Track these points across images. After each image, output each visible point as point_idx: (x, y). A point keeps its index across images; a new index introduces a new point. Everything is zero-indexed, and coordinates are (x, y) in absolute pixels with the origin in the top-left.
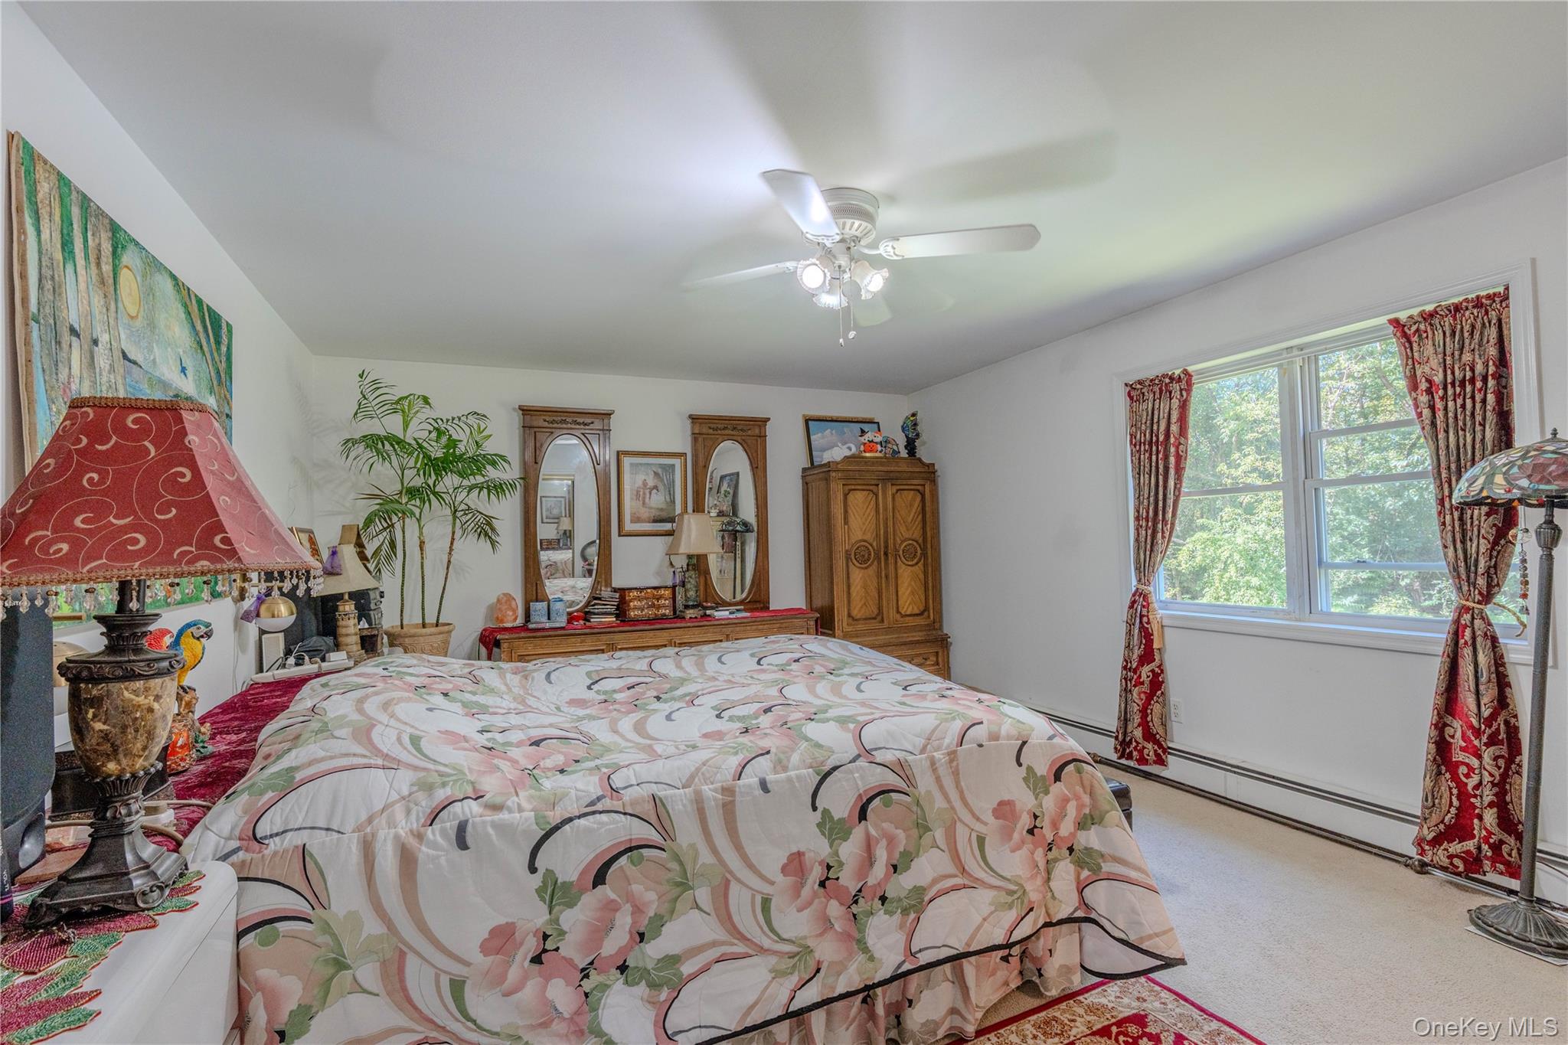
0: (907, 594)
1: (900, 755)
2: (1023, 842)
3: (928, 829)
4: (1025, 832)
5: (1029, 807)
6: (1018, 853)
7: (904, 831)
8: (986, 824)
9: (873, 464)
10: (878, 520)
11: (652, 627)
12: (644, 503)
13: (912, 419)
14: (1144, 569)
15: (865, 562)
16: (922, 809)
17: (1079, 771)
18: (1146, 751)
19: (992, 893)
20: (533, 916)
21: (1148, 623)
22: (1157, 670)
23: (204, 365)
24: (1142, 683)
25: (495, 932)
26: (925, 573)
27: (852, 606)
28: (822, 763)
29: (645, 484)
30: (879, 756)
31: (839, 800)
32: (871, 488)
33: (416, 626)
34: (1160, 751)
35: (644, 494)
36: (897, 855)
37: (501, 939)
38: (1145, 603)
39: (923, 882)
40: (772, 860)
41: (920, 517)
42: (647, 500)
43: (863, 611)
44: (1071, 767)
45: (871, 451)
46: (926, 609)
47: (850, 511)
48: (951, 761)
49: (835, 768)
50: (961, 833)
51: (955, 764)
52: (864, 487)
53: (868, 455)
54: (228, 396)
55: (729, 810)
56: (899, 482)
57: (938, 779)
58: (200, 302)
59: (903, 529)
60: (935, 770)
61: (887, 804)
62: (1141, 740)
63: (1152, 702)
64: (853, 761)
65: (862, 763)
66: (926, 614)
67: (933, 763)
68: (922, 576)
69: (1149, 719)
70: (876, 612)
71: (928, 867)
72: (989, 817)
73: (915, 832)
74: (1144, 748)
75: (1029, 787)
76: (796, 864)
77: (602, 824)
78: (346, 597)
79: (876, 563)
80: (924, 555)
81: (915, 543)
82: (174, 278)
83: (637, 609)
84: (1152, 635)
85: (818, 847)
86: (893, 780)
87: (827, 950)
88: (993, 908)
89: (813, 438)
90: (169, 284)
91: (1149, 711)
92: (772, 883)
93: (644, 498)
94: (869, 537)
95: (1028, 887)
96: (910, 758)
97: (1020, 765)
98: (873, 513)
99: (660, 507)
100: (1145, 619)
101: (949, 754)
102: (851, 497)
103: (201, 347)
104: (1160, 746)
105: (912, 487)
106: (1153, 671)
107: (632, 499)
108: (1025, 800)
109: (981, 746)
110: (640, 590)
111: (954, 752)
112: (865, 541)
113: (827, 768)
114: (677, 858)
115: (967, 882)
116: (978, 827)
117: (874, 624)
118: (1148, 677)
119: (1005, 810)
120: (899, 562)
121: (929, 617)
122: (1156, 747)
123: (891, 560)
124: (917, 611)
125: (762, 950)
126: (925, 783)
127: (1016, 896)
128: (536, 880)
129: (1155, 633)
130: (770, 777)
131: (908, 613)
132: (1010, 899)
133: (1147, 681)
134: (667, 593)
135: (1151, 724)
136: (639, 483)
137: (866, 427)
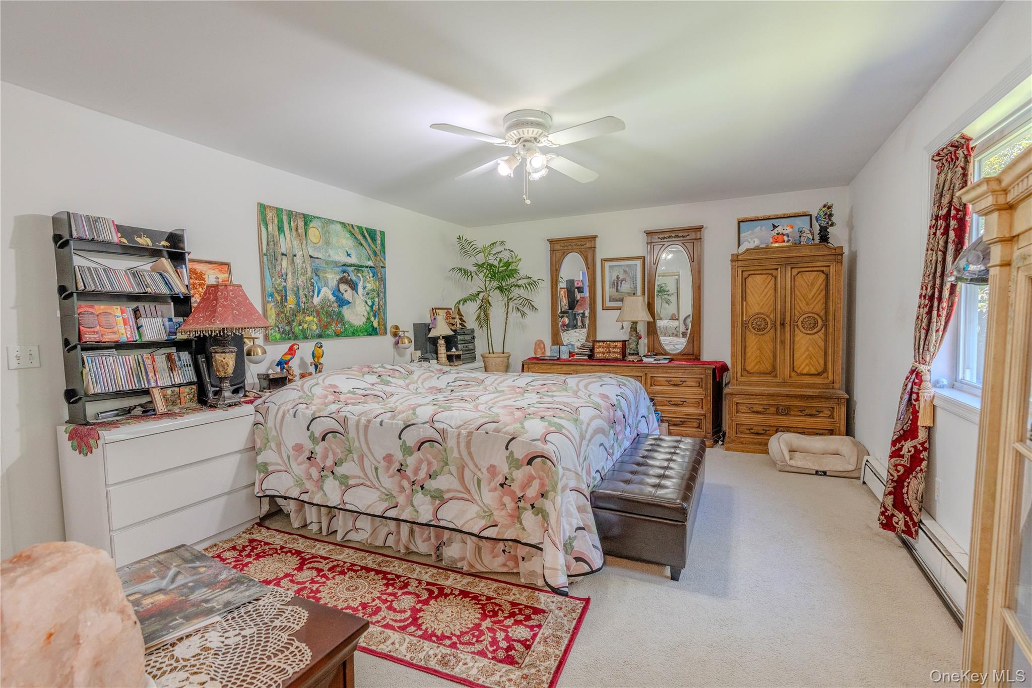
0: (804, 356)
1: (445, 426)
2: (496, 489)
3: (447, 464)
4: (498, 484)
5: (505, 472)
6: (492, 493)
7: (437, 461)
8: (482, 473)
9: (774, 252)
10: (775, 297)
11: (600, 364)
12: (617, 289)
13: (824, 209)
14: (922, 347)
15: (759, 330)
16: (446, 454)
17: (544, 463)
18: (895, 519)
19: (478, 508)
20: (308, 445)
21: (917, 400)
22: (919, 446)
23: (364, 251)
24: (903, 456)
25: (297, 445)
26: (826, 341)
27: (748, 361)
28: (409, 421)
29: (618, 278)
30: (437, 425)
31: (411, 437)
32: (770, 272)
33: (500, 353)
34: (910, 523)
35: (617, 283)
36: (432, 471)
37: (298, 448)
38: (917, 381)
39: (443, 488)
40: (380, 454)
41: (824, 293)
42: (619, 288)
43: (757, 367)
44: (539, 460)
45: (776, 242)
46: (825, 370)
47: (748, 290)
48: (468, 436)
49: (413, 425)
50: (467, 473)
51: (469, 438)
52: (762, 272)
53: (777, 245)
54: (382, 259)
55: (366, 427)
56: (800, 265)
57: (458, 443)
58: (360, 228)
59: (803, 305)
60: (458, 438)
61: (432, 447)
62: (890, 508)
63: (911, 476)
64: (424, 423)
65: (427, 426)
66: (825, 375)
67: (459, 435)
68: (822, 344)
69: (905, 490)
70: (770, 368)
71: (444, 482)
72: (484, 470)
73: (442, 464)
74: (893, 515)
75: (507, 462)
76: (389, 458)
77: (327, 421)
78: (441, 337)
79: (772, 331)
80: (825, 325)
81: (816, 316)
82: (343, 224)
83: (599, 353)
84: (918, 412)
85: (399, 455)
86: (437, 437)
87: (401, 499)
88: (476, 515)
89: (741, 235)
90: (339, 227)
91: (906, 484)
92: (380, 463)
93: (617, 286)
94: (765, 310)
95: (495, 513)
96: (449, 429)
97: (507, 449)
98: (771, 292)
99: (627, 291)
100: (914, 396)
101: (469, 433)
102: (750, 281)
103: (361, 245)
104: (912, 519)
105: (815, 269)
106: (915, 447)
107: (610, 287)
108: (504, 468)
109: (487, 433)
110: (604, 341)
111: (472, 432)
112: (762, 314)
113: (409, 423)
114: (348, 440)
115: (470, 499)
116: (479, 473)
117: (770, 379)
118: (909, 451)
119: (492, 470)
120: (797, 331)
121: (828, 378)
122: (908, 519)
123: (787, 328)
124: (813, 371)
125: (375, 487)
126: (451, 443)
127: (487, 514)
128: (309, 433)
129: (921, 411)
130: (386, 421)
131: (805, 372)
132: (484, 514)
133: (907, 456)
134: (619, 345)
135: (905, 496)
136: (614, 277)
137: (776, 222)
